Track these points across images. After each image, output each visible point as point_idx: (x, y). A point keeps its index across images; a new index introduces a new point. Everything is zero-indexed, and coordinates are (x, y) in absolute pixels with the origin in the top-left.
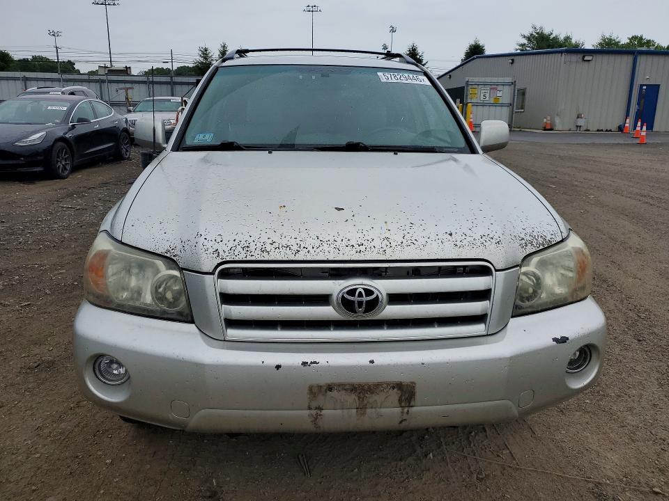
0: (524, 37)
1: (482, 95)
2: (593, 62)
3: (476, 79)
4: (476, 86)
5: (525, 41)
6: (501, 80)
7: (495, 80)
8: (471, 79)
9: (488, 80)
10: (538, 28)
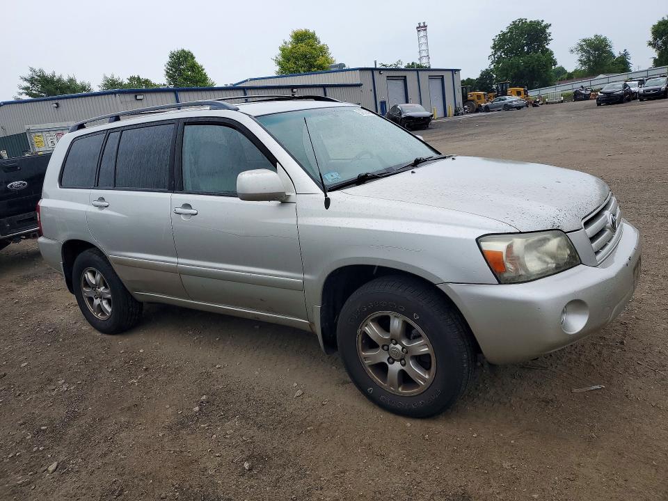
0: (26, 80)
1: (49, 142)
2: (145, 100)
3: (38, 127)
4: (40, 134)
5: (28, 84)
6: (64, 124)
7: (58, 125)
8: (32, 127)
9: (50, 125)
10: (37, 70)
